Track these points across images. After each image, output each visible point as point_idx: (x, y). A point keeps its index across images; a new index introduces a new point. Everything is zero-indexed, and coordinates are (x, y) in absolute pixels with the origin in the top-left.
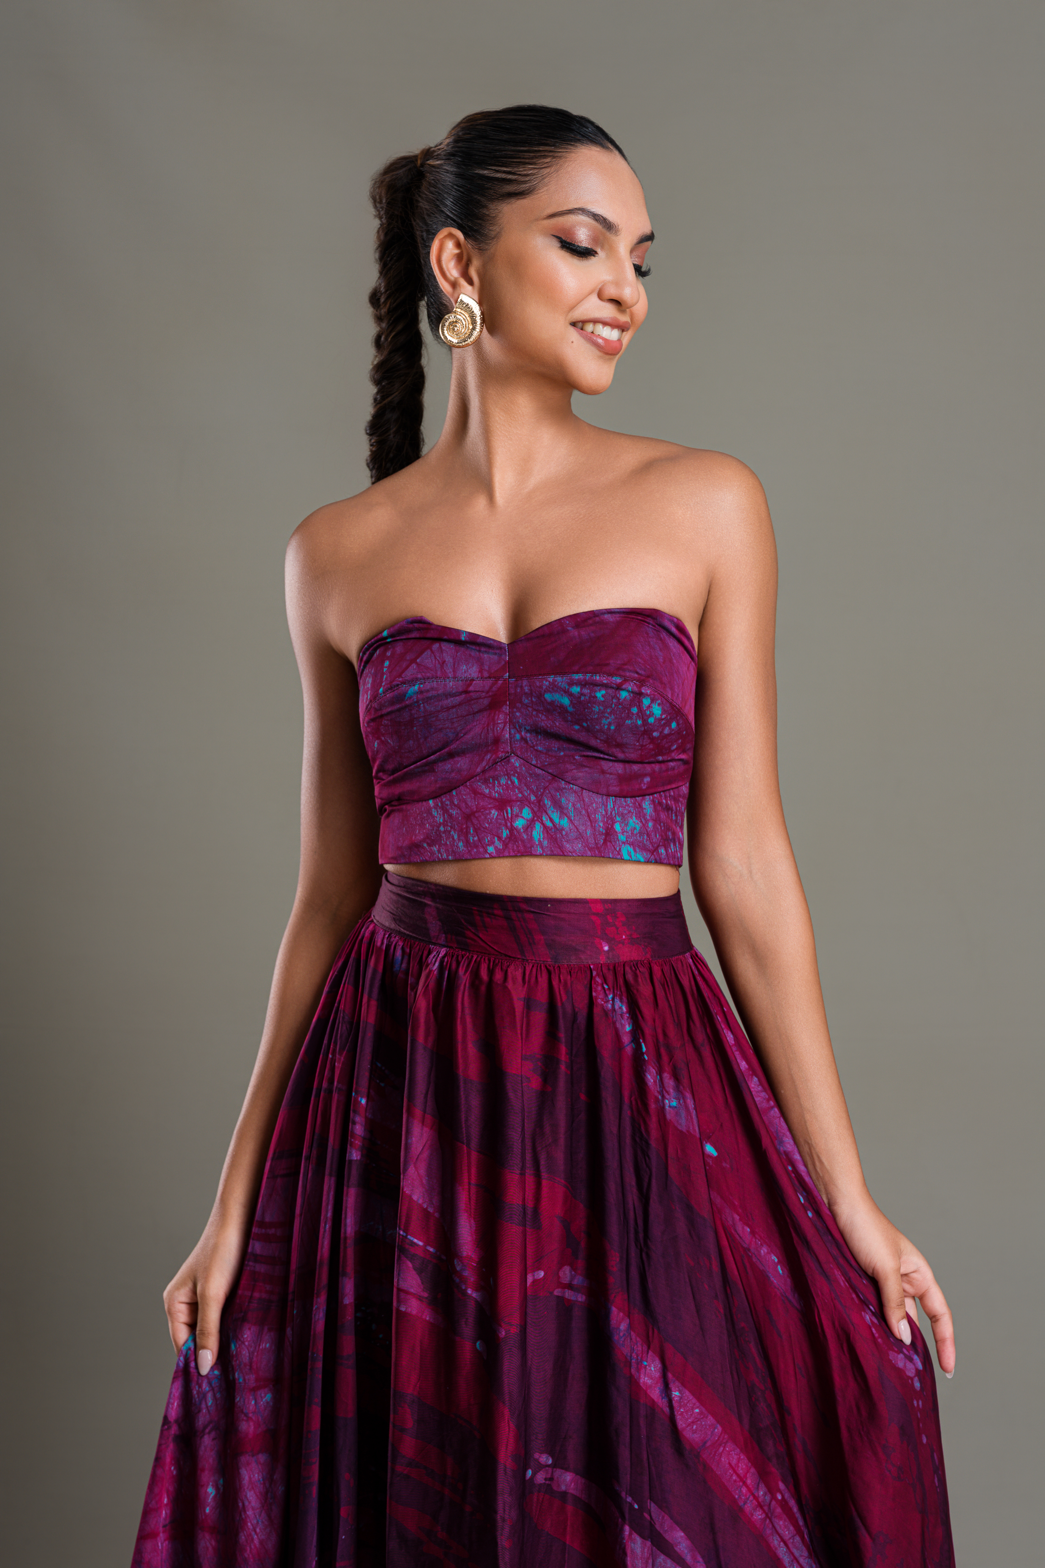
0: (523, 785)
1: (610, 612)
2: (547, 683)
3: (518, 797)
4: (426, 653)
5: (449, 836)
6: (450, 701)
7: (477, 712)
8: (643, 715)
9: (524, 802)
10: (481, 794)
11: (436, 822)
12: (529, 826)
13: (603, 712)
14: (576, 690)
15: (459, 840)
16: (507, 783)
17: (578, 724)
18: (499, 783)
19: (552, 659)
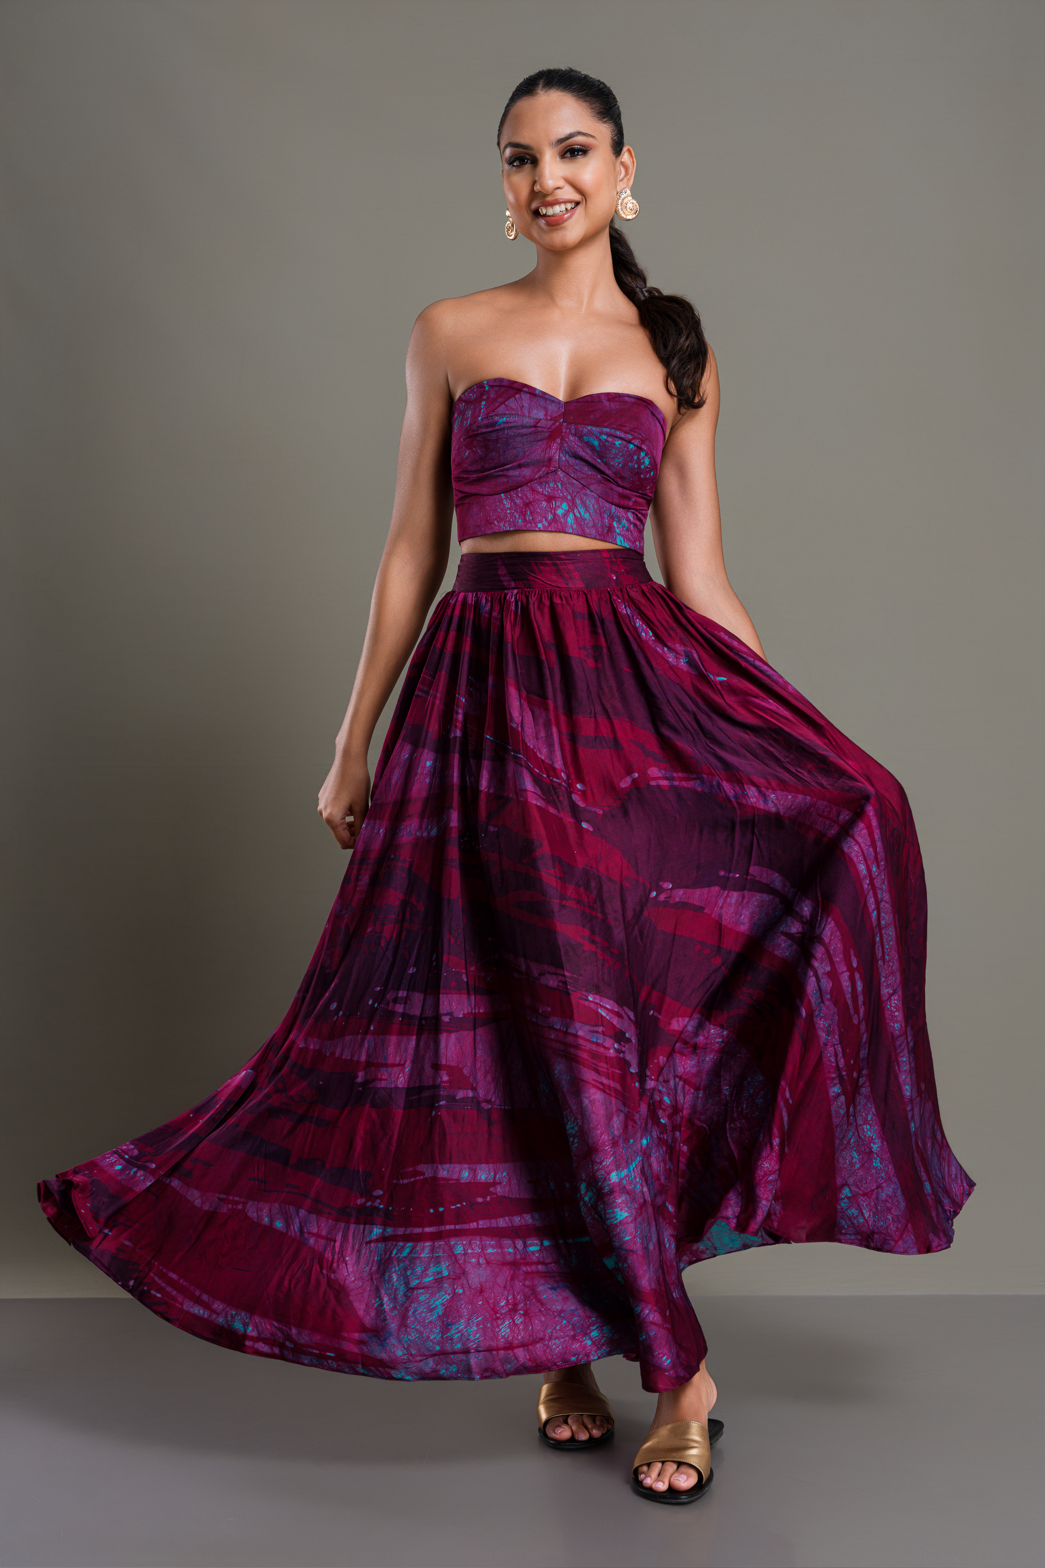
0: (564, 489)
1: (629, 396)
2: (587, 430)
3: (560, 496)
4: (512, 399)
5: (512, 514)
6: (525, 431)
7: (540, 440)
8: (639, 462)
9: (564, 499)
10: (537, 491)
11: (505, 507)
12: (566, 515)
13: (617, 454)
14: (604, 437)
15: (519, 518)
16: (554, 486)
17: (601, 459)
18: (549, 486)
19: (592, 416)
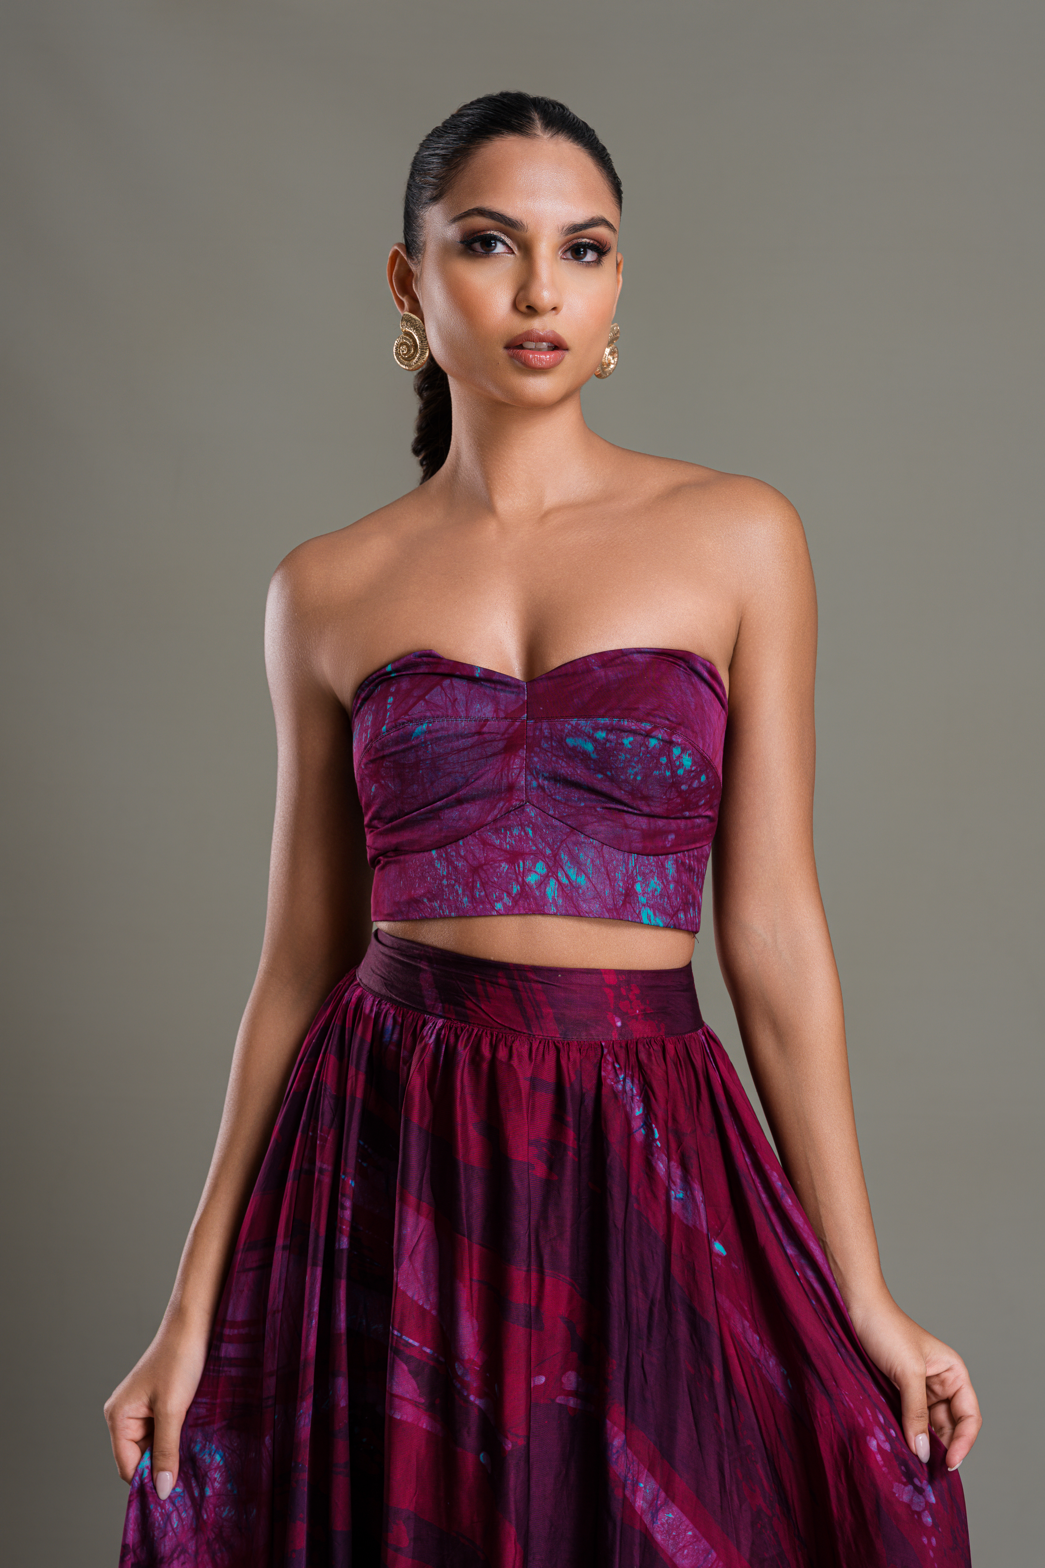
0: (537, 837)
1: (639, 651)
2: (570, 727)
3: (531, 850)
4: (435, 690)
5: (452, 890)
6: (461, 743)
7: (491, 756)
8: (672, 765)
9: (538, 855)
10: (491, 845)
11: (439, 875)
12: (543, 882)
13: (630, 761)
14: (601, 735)
15: (464, 895)
16: (520, 834)
17: (602, 773)
18: (511, 833)
19: (576, 700)
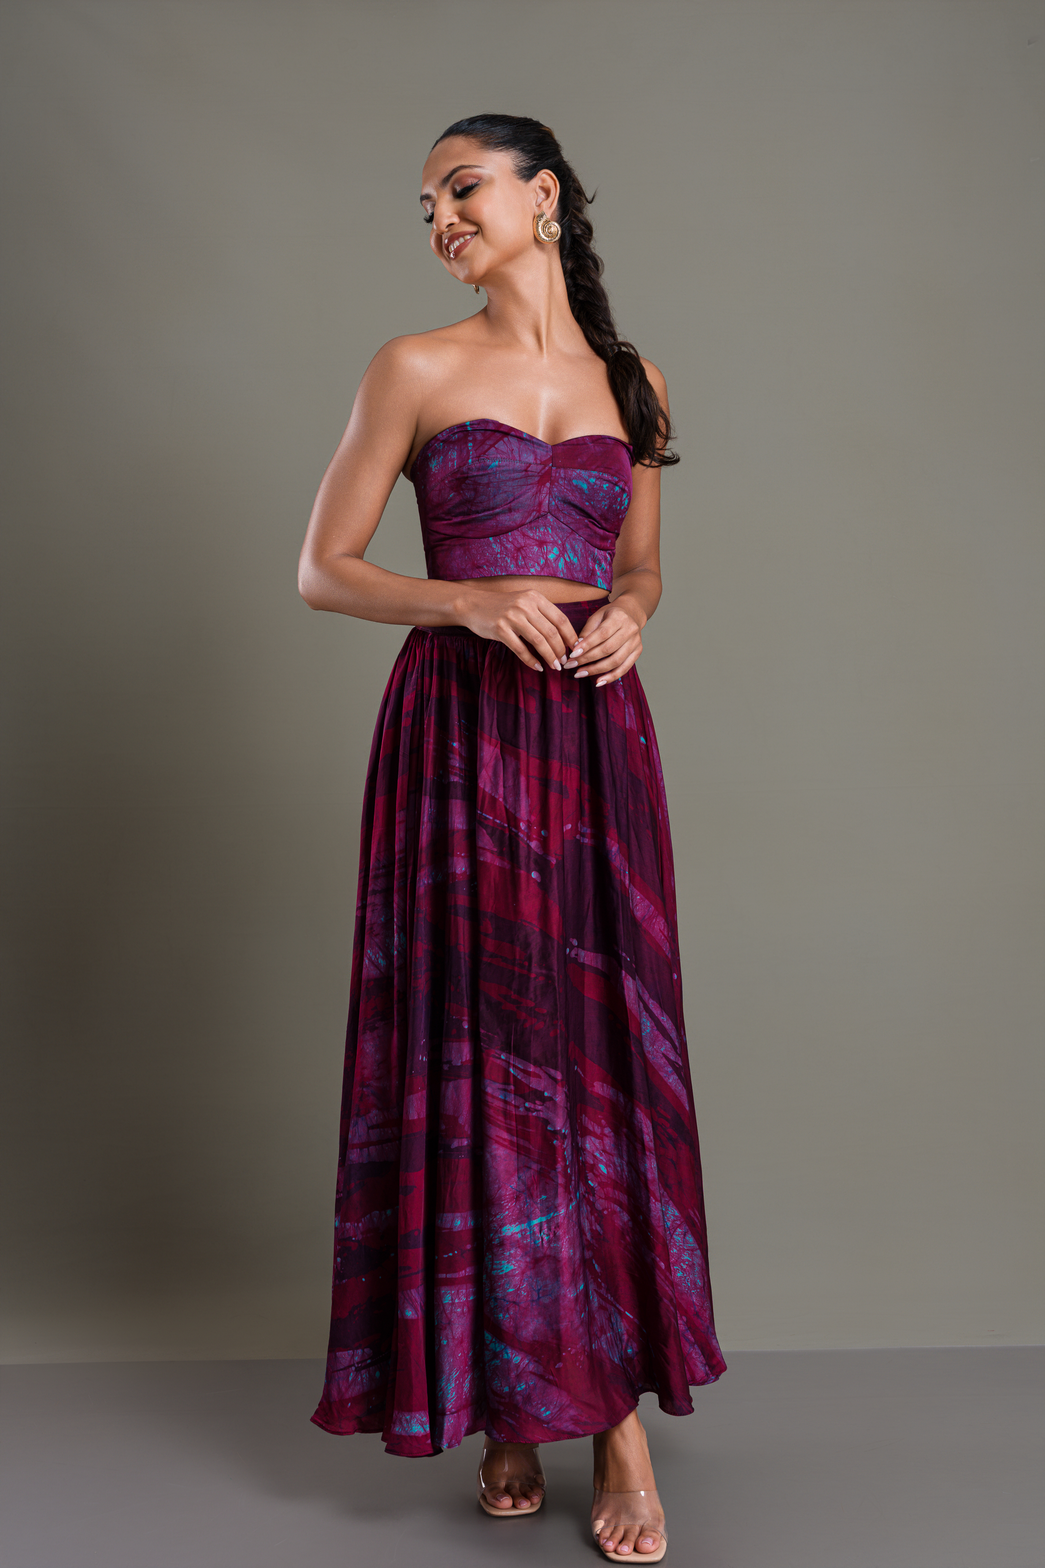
0: (554, 533)
1: (609, 437)
2: (575, 474)
3: (550, 540)
4: (500, 442)
5: (503, 559)
6: (516, 475)
7: (530, 484)
8: (621, 503)
9: (555, 543)
10: (528, 536)
11: (495, 551)
12: (557, 559)
14: (592, 480)
15: (511, 563)
16: (544, 531)
17: (588, 502)
18: (539, 530)
19: (579, 460)
